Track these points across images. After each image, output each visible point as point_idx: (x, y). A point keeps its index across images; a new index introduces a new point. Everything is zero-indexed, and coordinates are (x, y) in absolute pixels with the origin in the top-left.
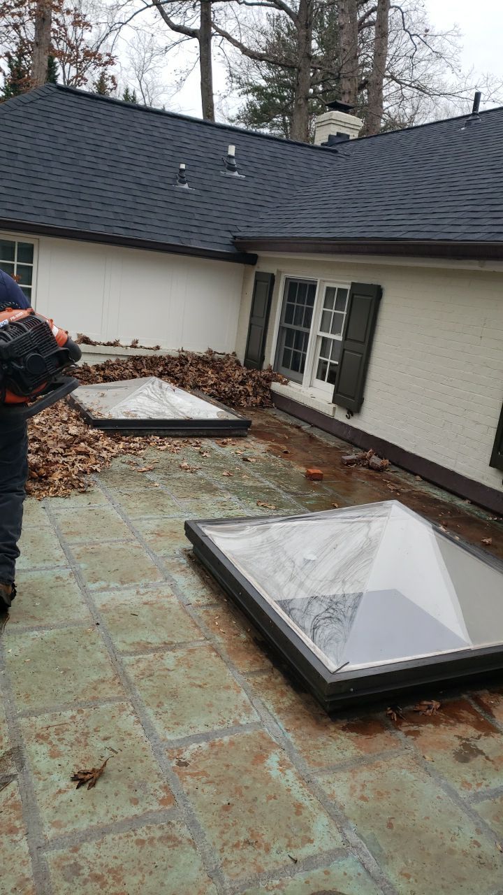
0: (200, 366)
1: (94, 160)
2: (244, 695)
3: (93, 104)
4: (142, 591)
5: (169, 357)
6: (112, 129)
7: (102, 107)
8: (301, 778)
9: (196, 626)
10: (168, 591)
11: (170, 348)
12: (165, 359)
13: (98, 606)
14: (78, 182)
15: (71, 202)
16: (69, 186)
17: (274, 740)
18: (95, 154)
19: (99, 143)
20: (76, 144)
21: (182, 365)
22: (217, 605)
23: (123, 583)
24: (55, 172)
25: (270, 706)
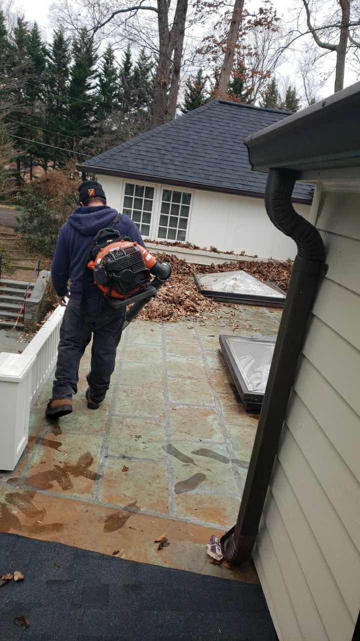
0: (280, 269)
1: (232, 144)
2: (213, 398)
3: (238, 110)
4: (189, 359)
5: (262, 262)
6: (247, 125)
7: (244, 111)
8: (220, 424)
9: (207, 374)
10: (202, 362)
11: (263, 257)
12: (259, 263)
13: (167, 361)
14: (221, 158)
15: (215, 169)
16: (215, 160)
17: (216, 412)
18: (234, 140)
19: (237, 134)
20: (223, 135)
21: (269, 267)
22: (221, 370)
23: (182, 355)
24: (209, 152)
25: (222, 403)
